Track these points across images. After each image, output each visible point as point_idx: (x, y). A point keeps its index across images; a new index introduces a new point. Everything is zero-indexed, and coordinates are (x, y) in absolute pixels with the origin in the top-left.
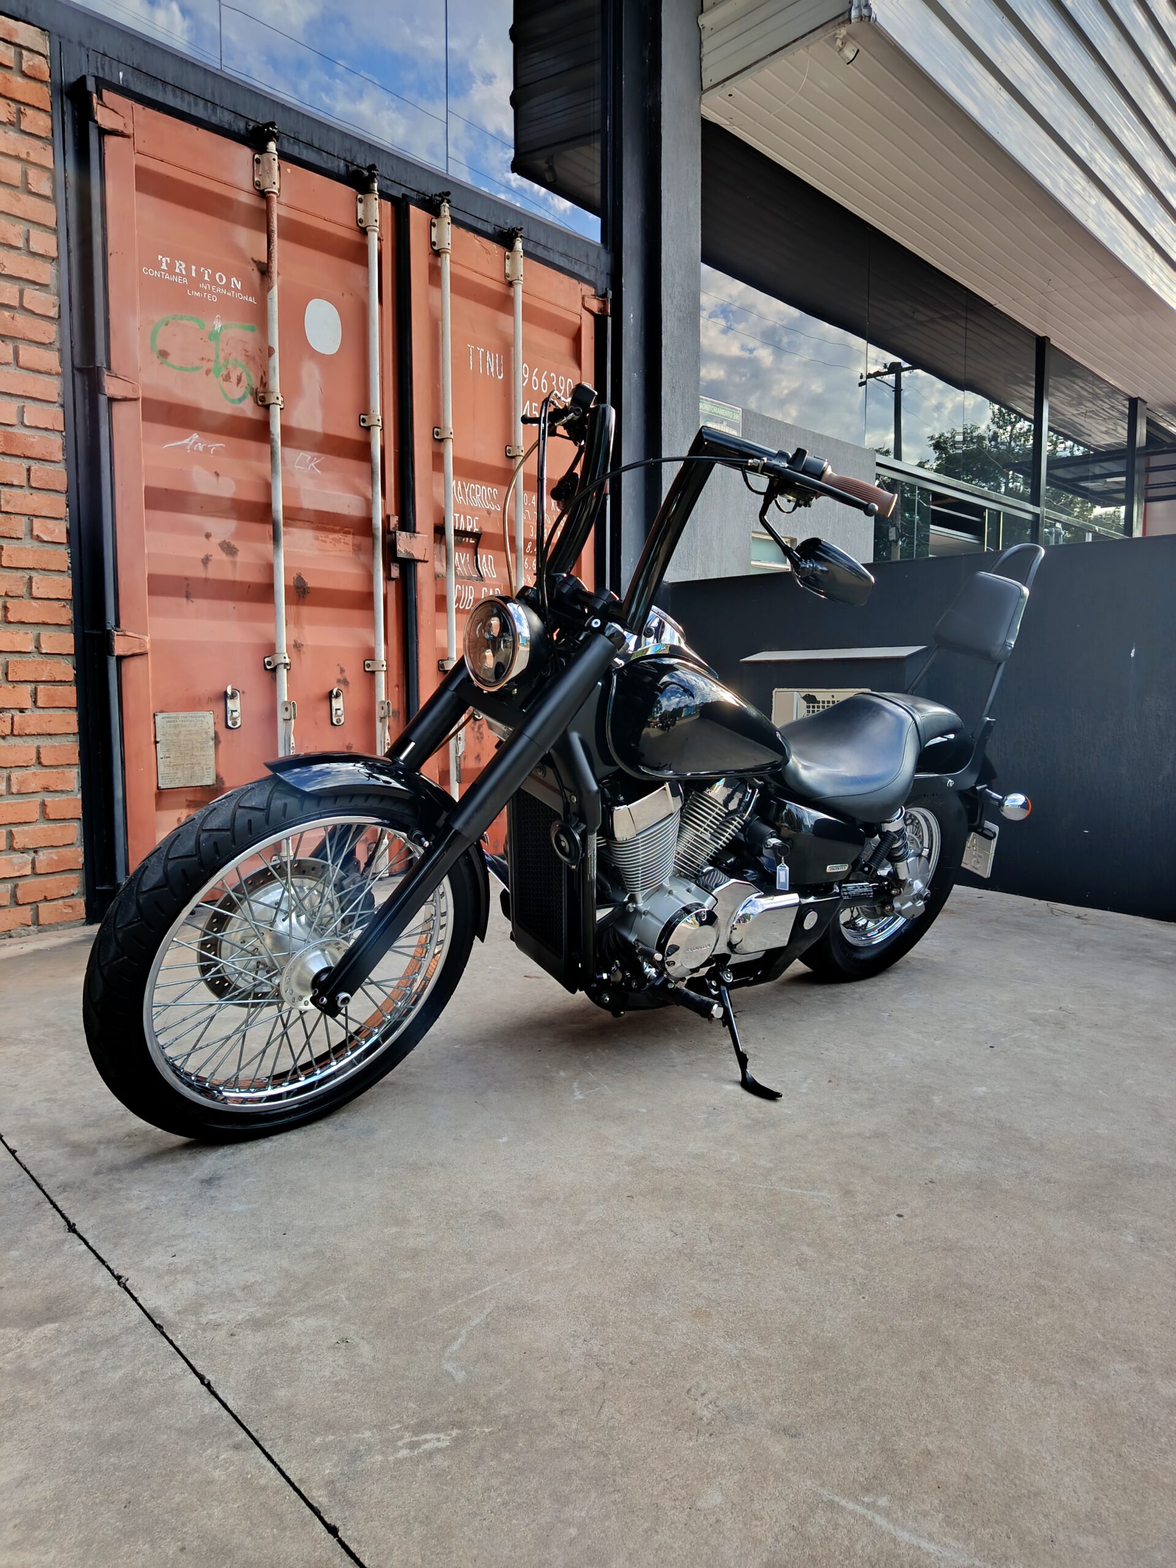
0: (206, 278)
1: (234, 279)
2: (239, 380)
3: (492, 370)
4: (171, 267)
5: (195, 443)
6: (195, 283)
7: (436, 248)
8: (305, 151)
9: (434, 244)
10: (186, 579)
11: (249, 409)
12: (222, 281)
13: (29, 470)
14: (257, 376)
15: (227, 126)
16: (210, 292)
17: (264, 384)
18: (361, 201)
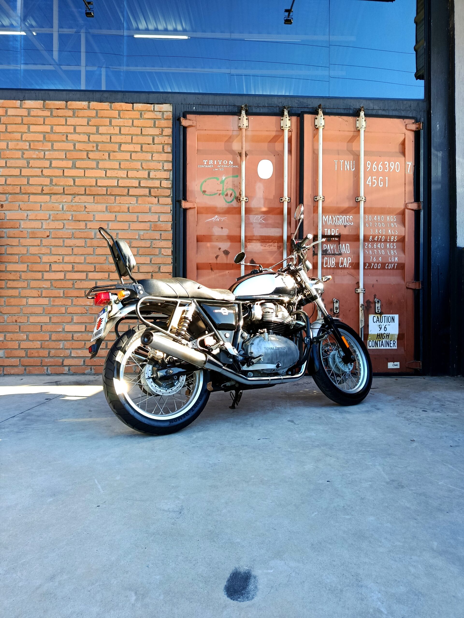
0: (220, 163)
1: (230, 161)
2: (231, 195)
3: (348, 167)
4: (208, 163)
5: (216, 219)
6: (215, 166)
7: (317, 127)
8: (262, 109)
9: (316, 126)
10: (210, 264)
11: (235, 204)
12: (225, 163)
13: (161, 235)
14: (238, 192)
15: (231, 111)
16: (222, 168)
17: (240, 195)
18: (282, 120)
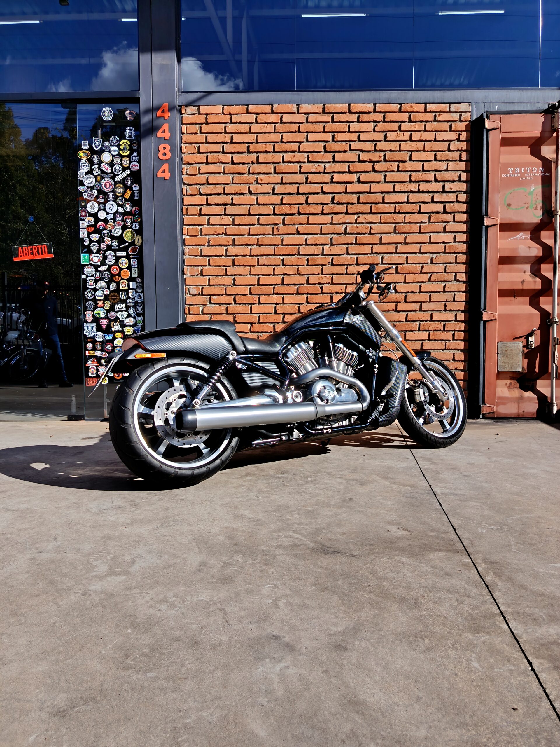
0: (528, 171)
1: (540, 168)
2: (541, 208)
4: (514, 171)
5: (521, 236)
6: (522, 175)
10: (514, 290)
11: (545, 218)
12: (535, 170)
13: (456, 257)
14: (549, 205)
15: (540, 109)
16: (530, 176)
